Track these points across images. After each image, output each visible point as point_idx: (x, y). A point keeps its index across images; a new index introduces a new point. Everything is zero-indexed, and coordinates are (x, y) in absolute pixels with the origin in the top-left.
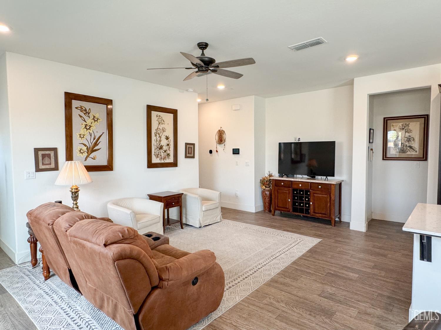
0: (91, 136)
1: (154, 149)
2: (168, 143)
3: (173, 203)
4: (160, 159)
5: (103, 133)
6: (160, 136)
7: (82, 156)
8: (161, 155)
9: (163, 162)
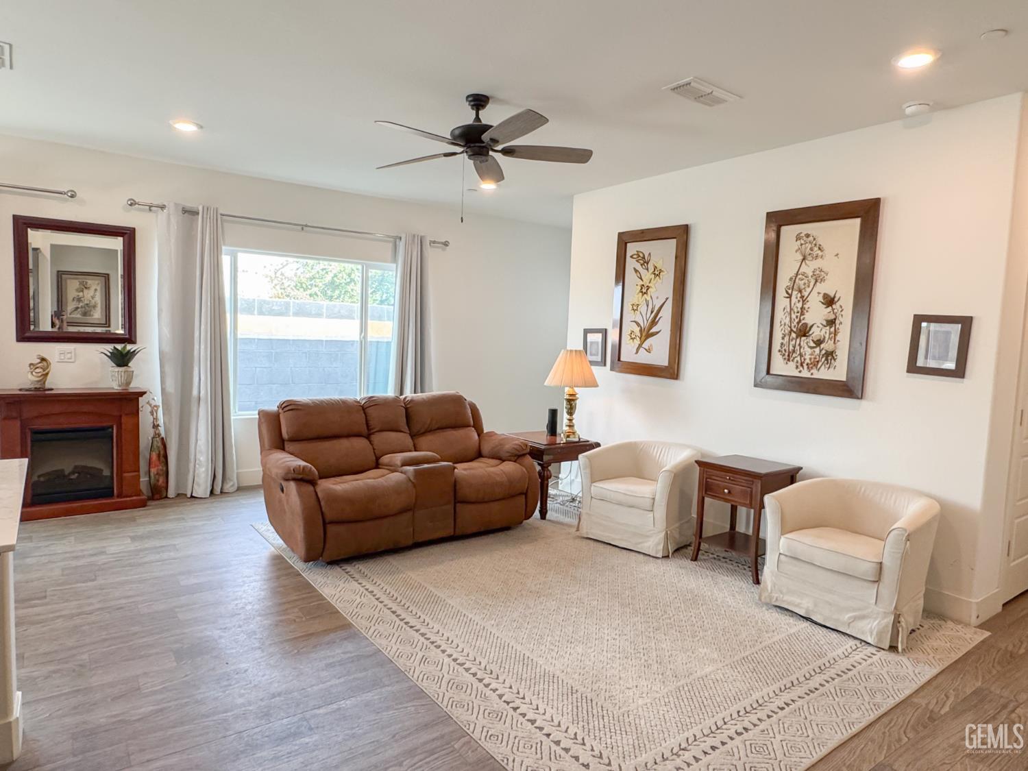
0: (648, 306)
2: (832, 317)
3: (726, 491)
4: (797, 367)
5: (667, 299)
6: (802, 297)
7: (633, 345)
8: (801, 355)
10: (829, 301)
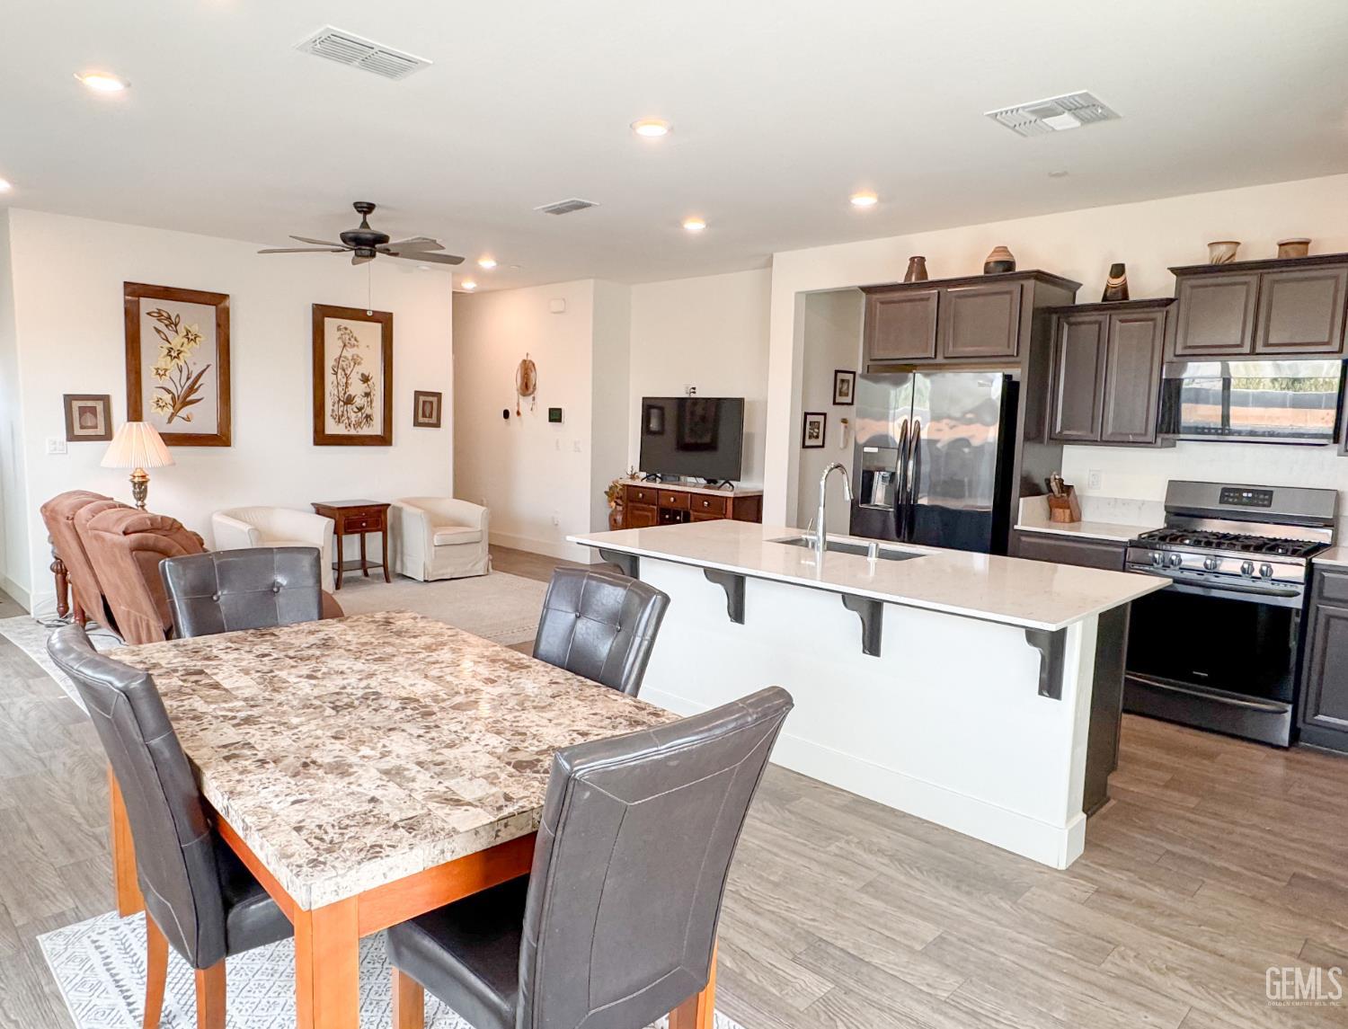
0: (181, 372)
1: (331, 404)
2: (368, 390)
3: (364, 524)
4: (346, 427)
5: (208, 366)
6: (346, 374)
7: (162, 413)
8: (348, 418)
9: (352, 432)
10: (365, 379)
